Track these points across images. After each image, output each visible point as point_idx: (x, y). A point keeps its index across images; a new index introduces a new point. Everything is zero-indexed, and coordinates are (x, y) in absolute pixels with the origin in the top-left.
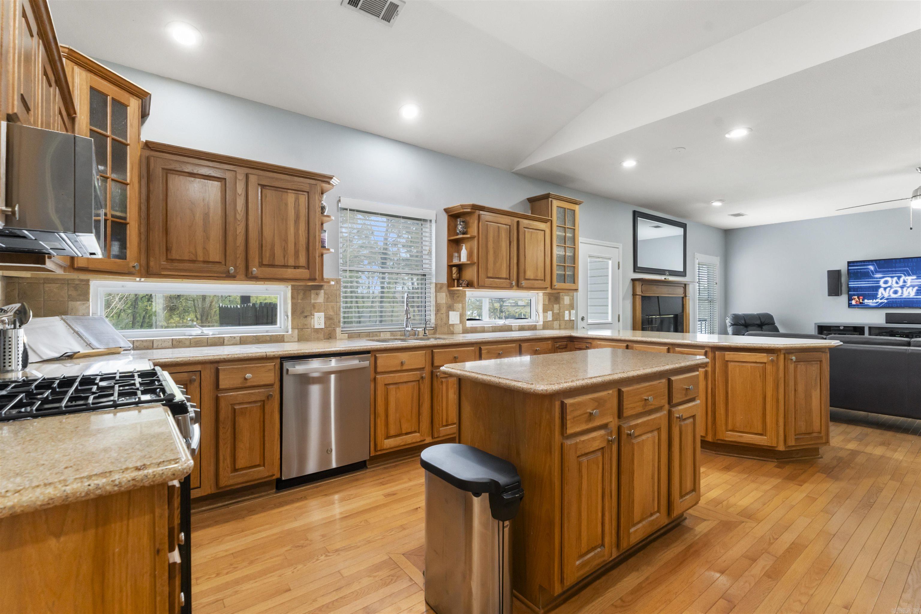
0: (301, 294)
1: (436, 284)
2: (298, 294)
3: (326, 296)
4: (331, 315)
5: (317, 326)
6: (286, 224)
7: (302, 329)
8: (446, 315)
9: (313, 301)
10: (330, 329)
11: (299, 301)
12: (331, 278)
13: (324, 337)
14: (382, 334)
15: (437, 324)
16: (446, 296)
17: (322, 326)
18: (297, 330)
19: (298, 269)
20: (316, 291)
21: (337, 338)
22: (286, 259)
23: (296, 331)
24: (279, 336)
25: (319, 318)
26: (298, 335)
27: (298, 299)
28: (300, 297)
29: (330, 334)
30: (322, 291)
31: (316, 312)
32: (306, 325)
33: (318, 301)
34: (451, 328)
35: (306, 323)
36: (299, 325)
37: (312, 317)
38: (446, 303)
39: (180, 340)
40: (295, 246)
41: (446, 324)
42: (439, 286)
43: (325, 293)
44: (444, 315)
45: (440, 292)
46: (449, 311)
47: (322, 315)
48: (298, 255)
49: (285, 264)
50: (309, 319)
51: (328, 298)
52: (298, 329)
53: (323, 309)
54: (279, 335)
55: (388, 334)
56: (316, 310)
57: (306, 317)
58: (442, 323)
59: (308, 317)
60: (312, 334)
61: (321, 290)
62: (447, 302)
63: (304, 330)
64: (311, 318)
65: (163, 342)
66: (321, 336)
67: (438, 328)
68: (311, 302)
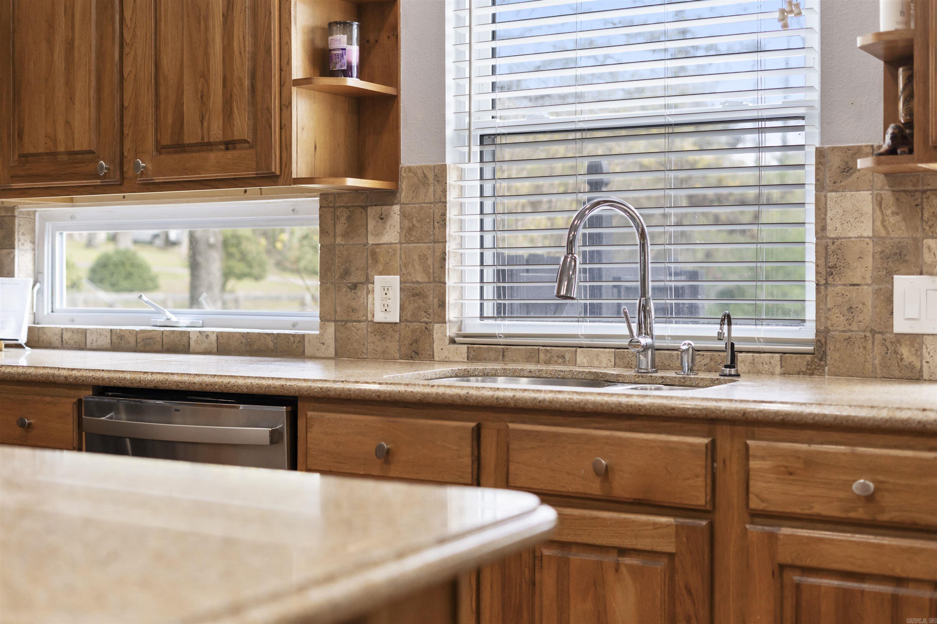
0: (343, 220)
1: (820, 153)
2: (336, 218)
3: (407, 223)
4: (418, 282)
5: (380, 317)
6: (207, 29)
7: (347, 322)
8: (877, 292)
9: (371, 240)
10: (416, 325)
11: (339, 240)
12: (418, 164)
13: (399, 350)
14: (582, 357)
15: (827, 331)
16: (879, 203)
17: (394, 317)
18: (333, 324)
19: (235, 148)
20: (378, 209)
21: (436, 358)
22: (205, 124)
23: (331, 328)
24: (292, 339)
25: (386, 290)
26: (336, 340)
27: (335, 237)
28: (340, 228)
29: (416, 341)
30: (396, 208)
31: (381, 274)
32: (353, 310)
33: (385, 239)
34: (905, 351)
35: (353, 304)
36: (338, 309)
37: (370, 286)
38: (876, 238)
39: (122, 333)
40: (224, 86)
41: (873, 331)
42: (836, 162)
43: (404, 215)
44: (867, 293)
45: (844, 189)
46: (890, 274)
47: (394, 281)
48: (231, 109)
49: (203, 139)
50: (361, 292)
51: (410, 230)
52: (335, 321)
53: (397, 263)
54: (294, 336)
55: (606, 357)
56: (380, 267)
57: (354, 287)
58: (854, 327)
59: (359, 286)
60: (370, 340)
61: (392, 204)
62: (883, 233)
63: (350, 324)
64: (368, 292)
65: (99, 336)
66: (393, 346)
67: (830, 346)
68: (367, 243)
